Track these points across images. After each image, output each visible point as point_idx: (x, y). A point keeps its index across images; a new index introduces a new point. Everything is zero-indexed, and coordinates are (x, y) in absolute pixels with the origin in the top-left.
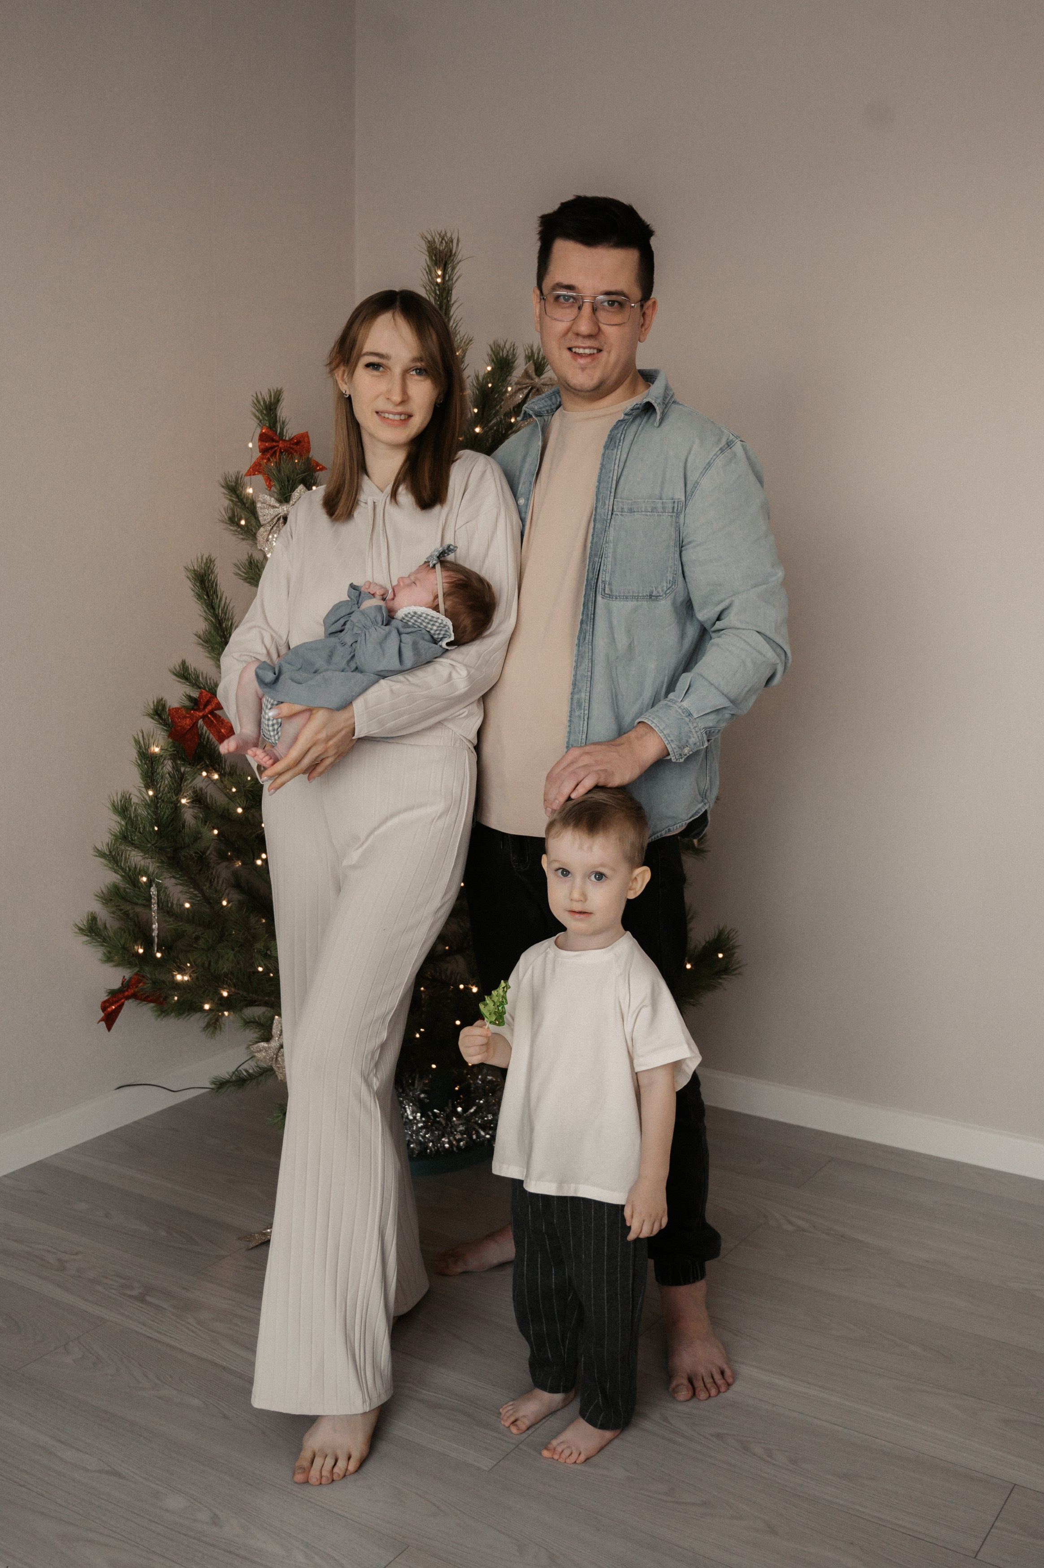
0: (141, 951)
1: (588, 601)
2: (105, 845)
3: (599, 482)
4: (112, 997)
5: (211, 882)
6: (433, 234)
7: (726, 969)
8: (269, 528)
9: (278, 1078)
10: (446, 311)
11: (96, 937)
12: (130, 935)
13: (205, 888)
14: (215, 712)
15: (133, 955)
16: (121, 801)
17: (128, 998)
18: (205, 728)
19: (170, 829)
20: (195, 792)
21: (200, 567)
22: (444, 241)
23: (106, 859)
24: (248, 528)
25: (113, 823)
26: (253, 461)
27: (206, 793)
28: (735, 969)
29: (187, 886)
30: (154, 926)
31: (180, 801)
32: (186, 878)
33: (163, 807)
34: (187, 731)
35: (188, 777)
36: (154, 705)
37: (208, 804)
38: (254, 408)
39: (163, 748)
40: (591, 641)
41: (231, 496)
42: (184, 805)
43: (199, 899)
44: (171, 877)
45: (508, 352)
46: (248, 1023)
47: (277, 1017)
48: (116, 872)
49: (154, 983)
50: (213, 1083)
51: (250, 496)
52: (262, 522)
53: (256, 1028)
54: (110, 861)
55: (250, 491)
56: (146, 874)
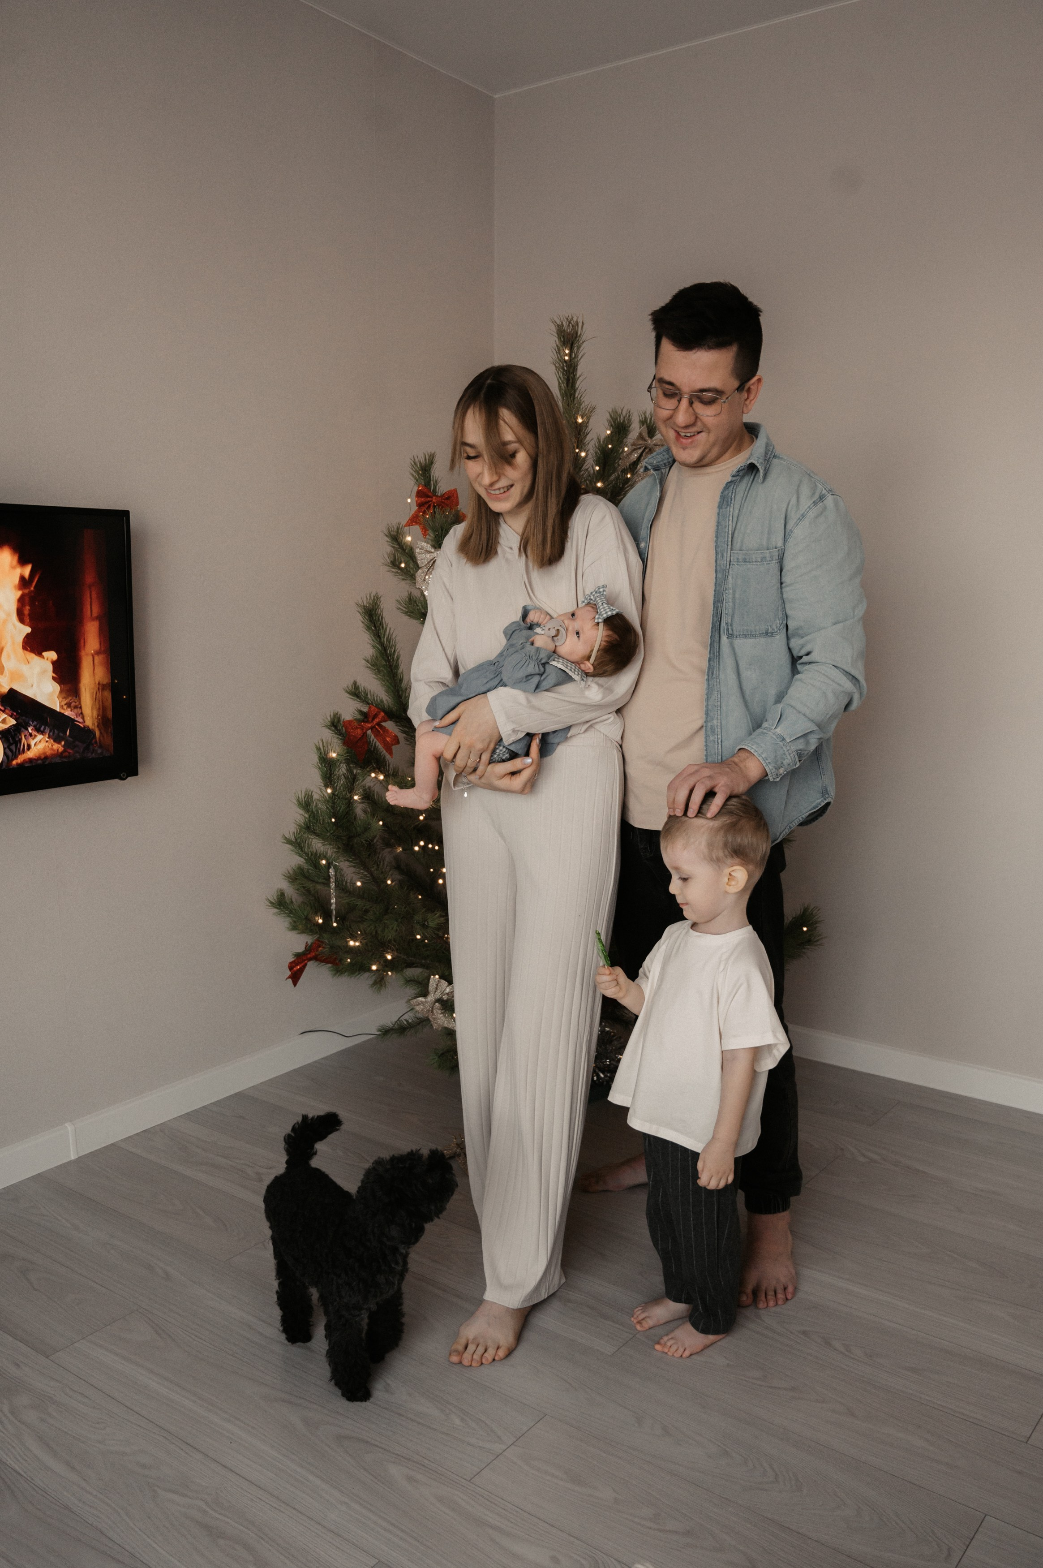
0: (320, 921)
1: (714, 641)
2: (291, 834)
3: (717, 537)
4: (297, 958)
5: (378, 866)
6: (562, 318)
7: (809, 941)
8: (426, 570)
9: (433, 1027)
10: (572, 385)
11: (284, 910)
12: (311, 908)
13: (373, 869)
14: (383, 724)
15: (314, 924)
16: (304, 798)
17: (310, 959)
18: (373, 737)
19: (344, 820)
20: (364, 790)
21: (368, 603)
22: (571, 325)
23: (292, 846)
24: (407, 570)
25: (298, 816)
26: (411, 515)
27: (374, 791)
28: (817, 941)
29: (358, 868)
30: (332, 901)
31: (353, 799)
32: (358, 861)
33: (340, 803)
34: (359, 740)
35: (360, 778)
36: (331, 719)
37: (375, 800)
38: (412, 469)
39: (339, 754)
40: (718, 675)
41: (393, 544)
42: (356, 800)
43: (368, 879)
44: (345, 860)
45: (624, 418)
46: (409, 981)
47: (432, 977)
48: (299, 855)
49: (332, 947)
50: (379, 1030)
51: (409, 544)
52: (420, 565)
53: (412, 986)
54: (296, 847)
55: (409, 539)
56: (325, 858)
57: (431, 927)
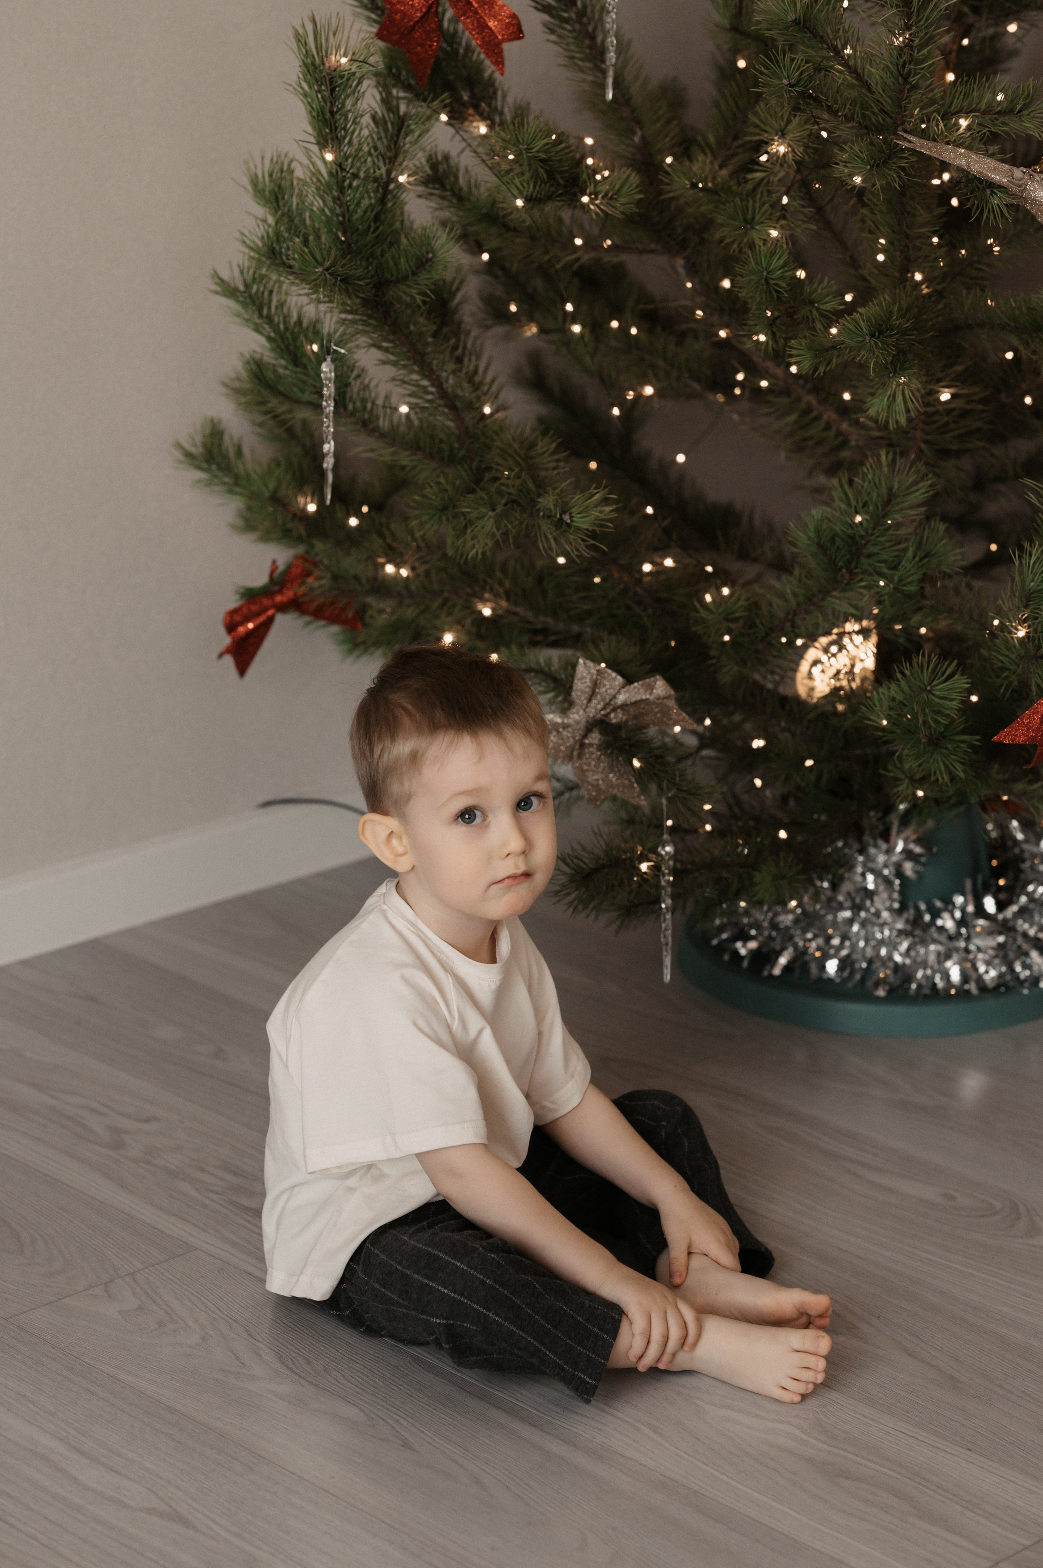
0: (313, 508)
2: (234, 270)
4: (248, 603)
5: (456, 362)
11: (220, 474)
12: (291, 473)
13: (444, 374)
15: (295, 516)
16: (271, 175)
17: (282, 608)
18: (457, 17)
19: (370, 237)
20: (431, 161)
23: (237, 301)
25: (253, 223)
27: (458, 165)
29: (404, 367)
30: (326, 448)
31: (395, 180)
32: (403, 349)
33: (356, 191)
34: (417, 22)
35: (412, 127)
37: (461, 189)
39: (356, 57)
42: (407, 187)
43: (430, 397)
47: (582, 662)
48: (257, 329)
49: (335, 578)
53: (539, 684)
54: (244, 305)
56: (317, 337)
57: (578, 529)
